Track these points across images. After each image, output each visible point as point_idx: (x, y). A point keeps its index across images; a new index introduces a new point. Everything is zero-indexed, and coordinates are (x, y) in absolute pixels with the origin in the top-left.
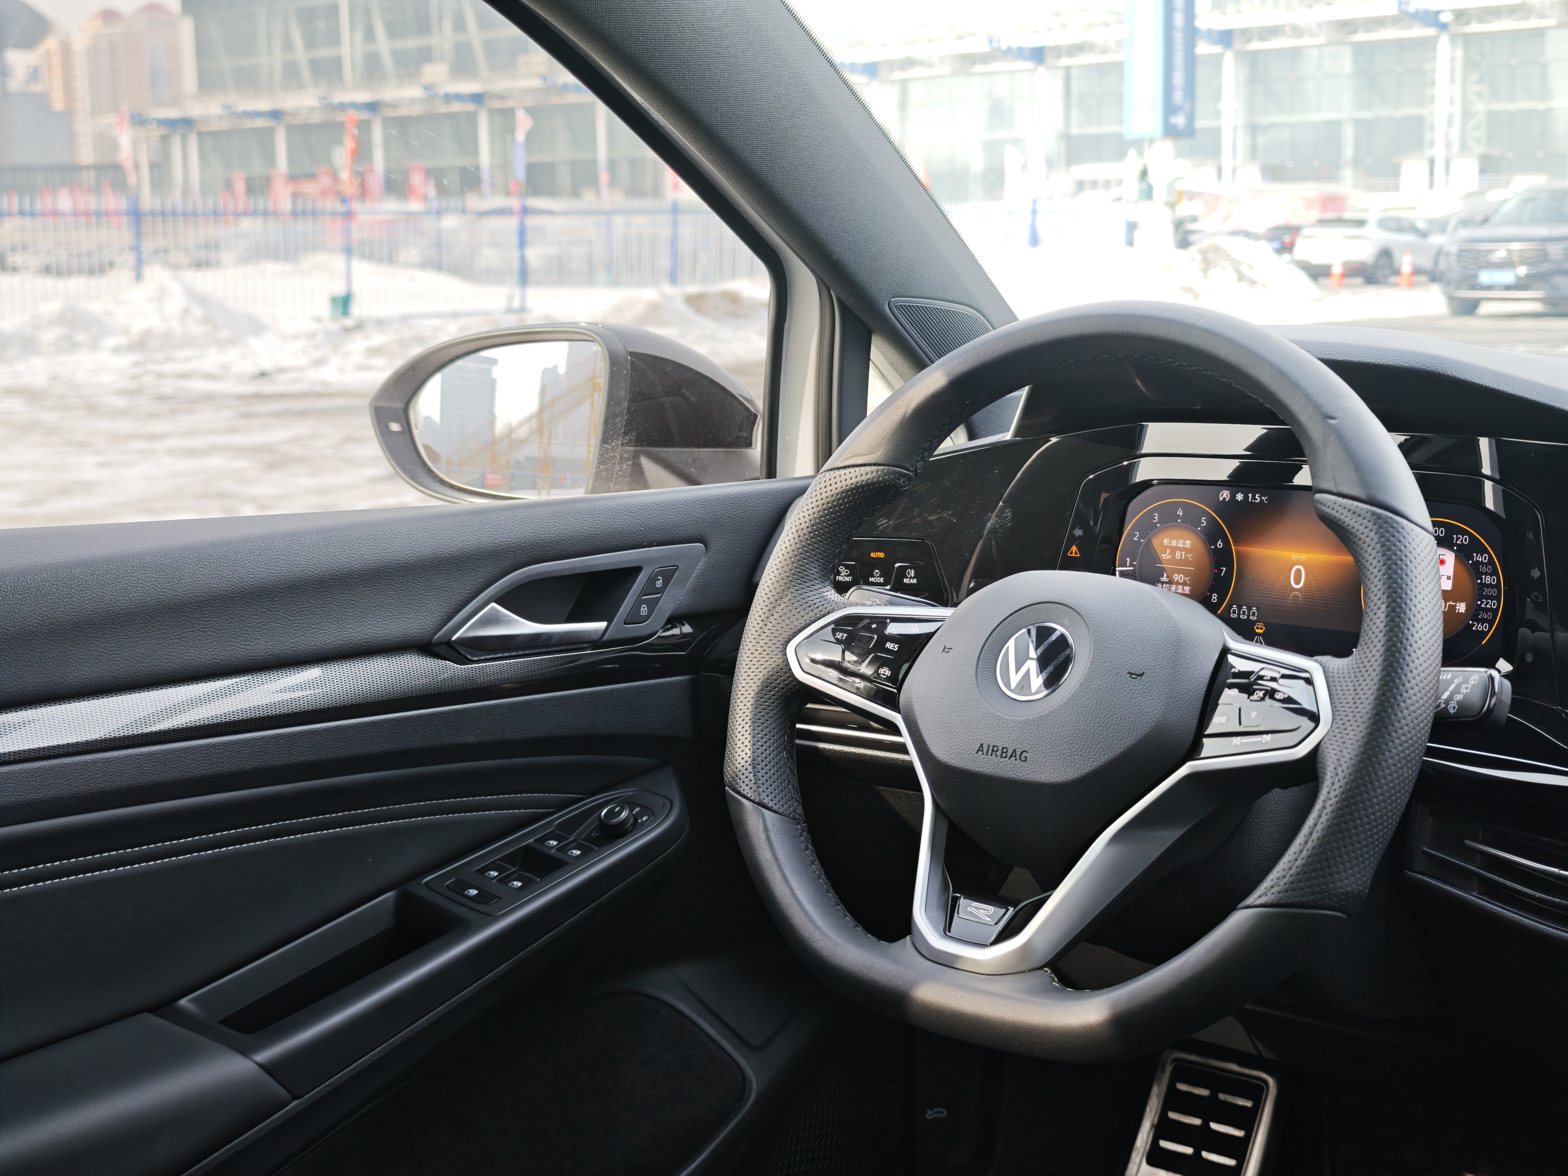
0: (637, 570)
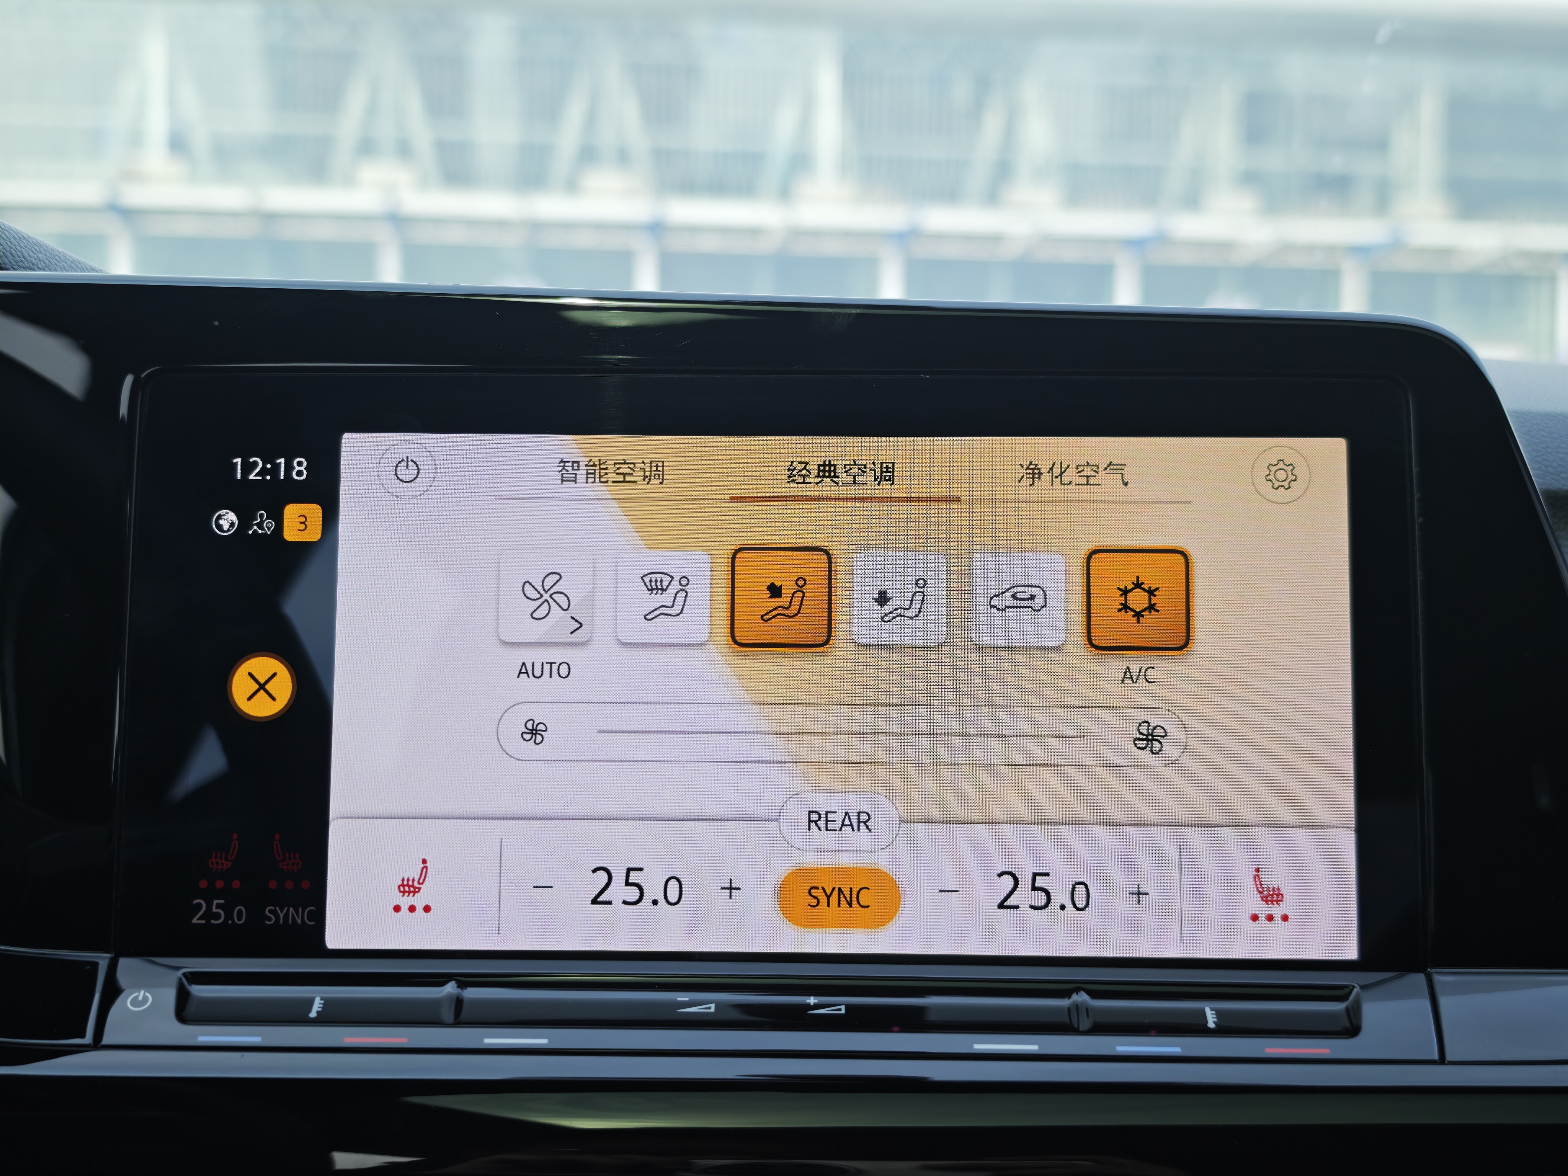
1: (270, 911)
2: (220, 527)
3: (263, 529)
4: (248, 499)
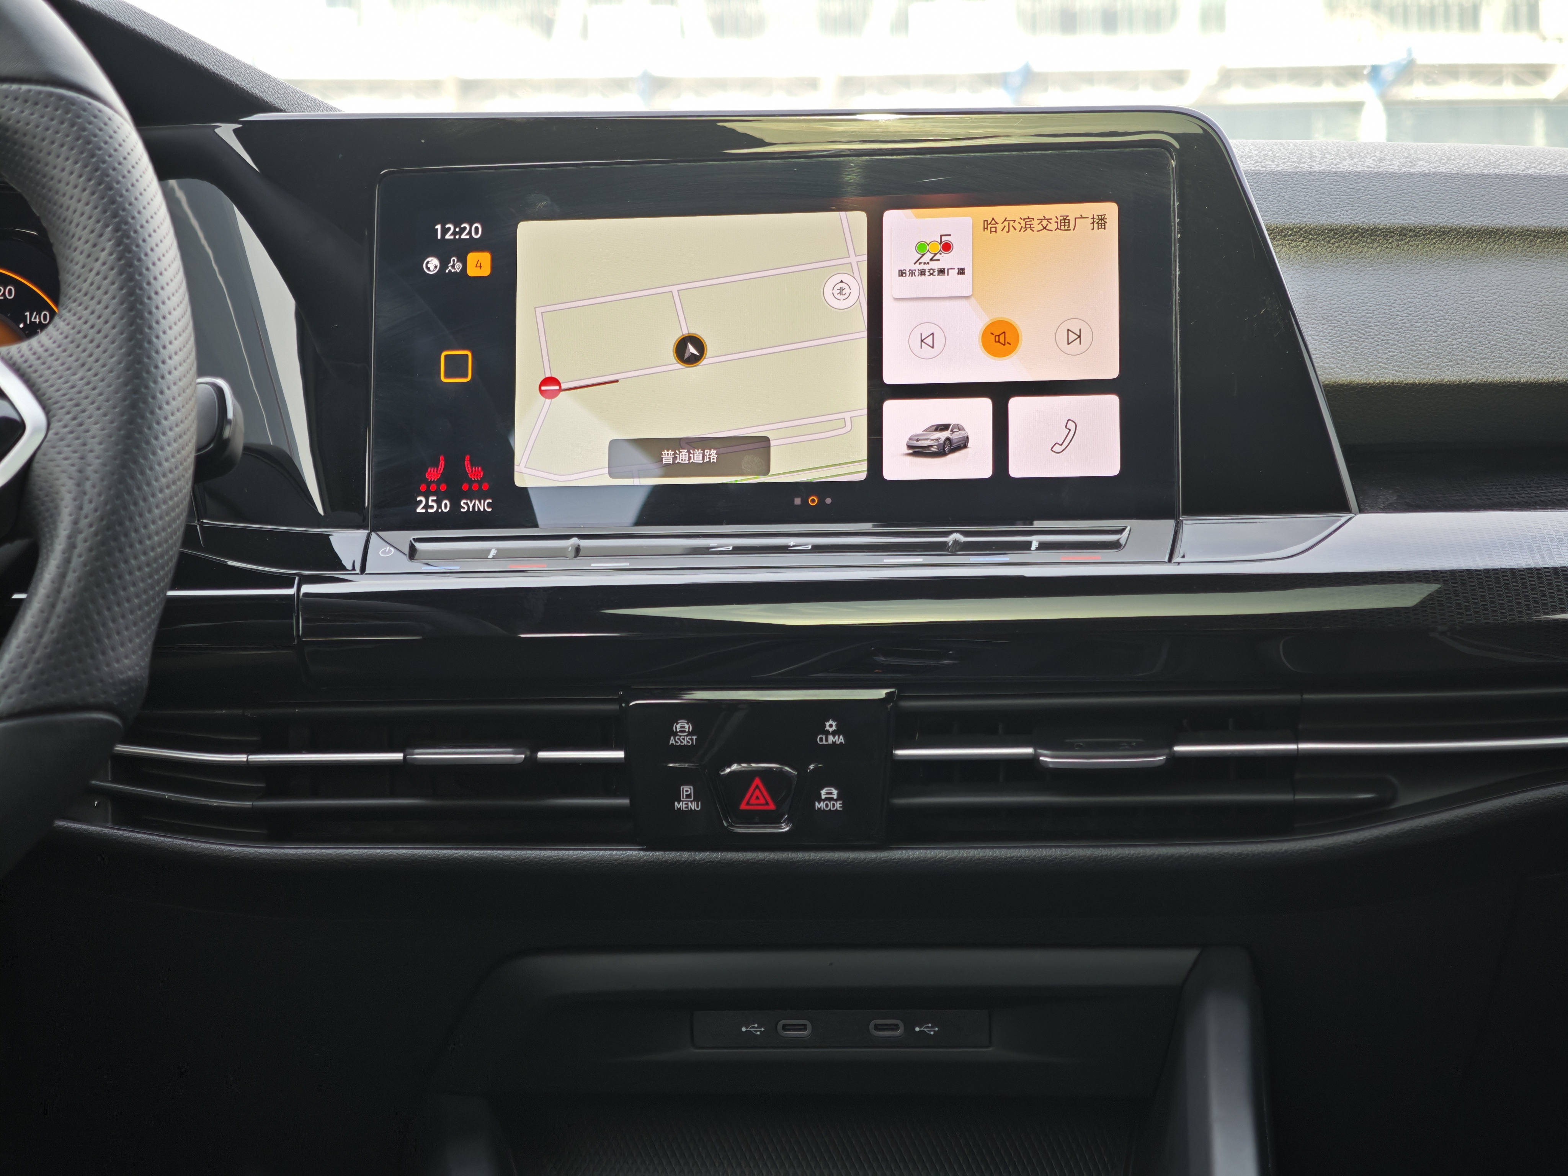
1: (464, 503)
2: (428, 269)
3: (455, 269)
4: (445, 251)
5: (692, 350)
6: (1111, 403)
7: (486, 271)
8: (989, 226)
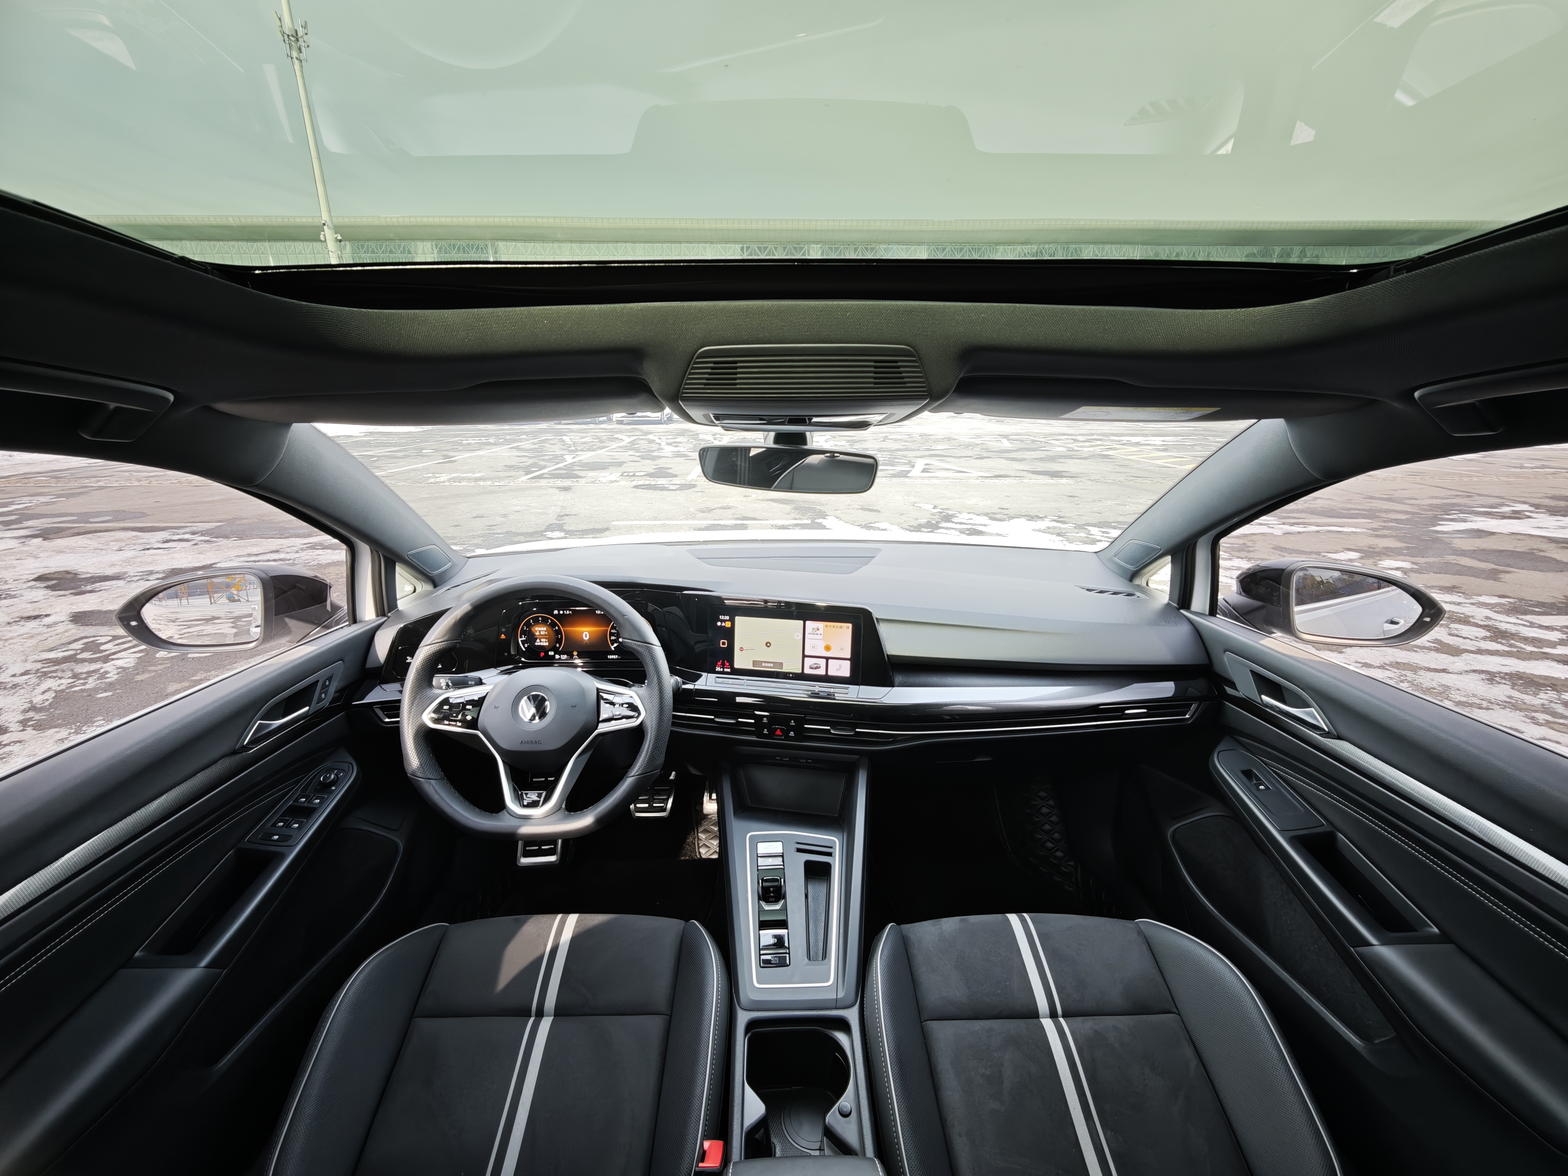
0: (318, 681)
1: (726, 670)
2: (719, 624)
3: (723, 625)
4: (722, 621)
5: (768, 644)
6: (848, 662)
7: (730, 626)
8: (827, 626)
